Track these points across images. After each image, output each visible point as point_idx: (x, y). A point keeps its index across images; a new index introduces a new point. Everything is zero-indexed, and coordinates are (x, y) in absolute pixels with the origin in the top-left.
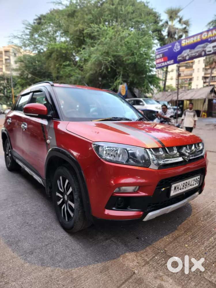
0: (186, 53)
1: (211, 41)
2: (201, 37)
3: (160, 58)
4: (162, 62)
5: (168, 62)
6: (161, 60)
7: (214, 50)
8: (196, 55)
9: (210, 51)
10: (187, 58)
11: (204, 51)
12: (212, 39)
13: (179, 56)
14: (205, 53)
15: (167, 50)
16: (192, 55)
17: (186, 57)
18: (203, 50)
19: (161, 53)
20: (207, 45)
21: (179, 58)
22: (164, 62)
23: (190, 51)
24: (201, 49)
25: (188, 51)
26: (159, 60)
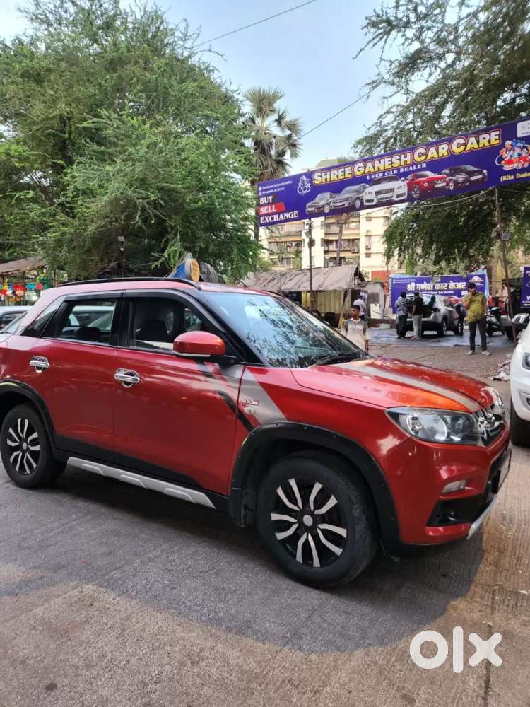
0: (323, 199)
1: (371, 179)
2: (352, 170)
3: (269, 204)
4: (273, 214)
5: (287, 215)
6: (271, 208)
7: (378, 199)
8: (344, 205)
9: (372, 201)
10: (327, 210)
11: (358, 198)
12: (373, 176)
13: (309, 204)
14: (362, 203)
15: (283, 189)
16: (336, 204)
17: (323, 207)
18: (356, 196)
19: (270, 194)
20: (365, 188)
21: (309, 208)
22: (279, 213)
23: (331, 197)
24: (354, 195)
25: (327, 195)
26: (266, 208)
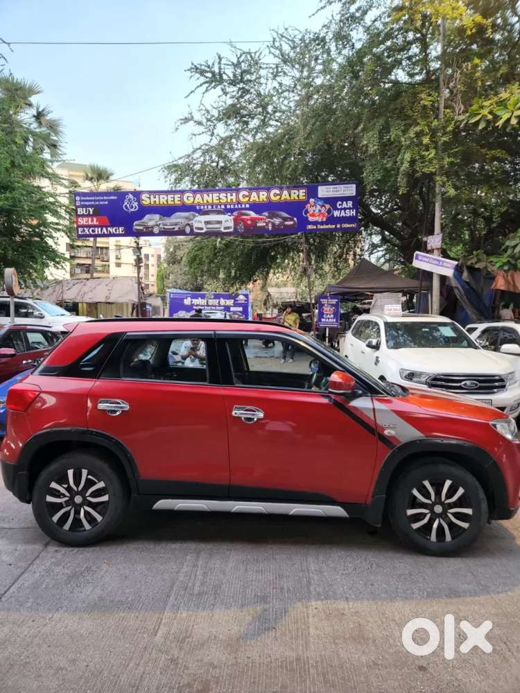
0: (152, 220)
1: (201, 210)
2: (182, 198)
3: (89, 215)
4: (95, 226)
5: (112, 230)
6: (92, 221)
7: (207, 228)
8: (174, 228)
9: (202, 229)
10: (156, 230)
11: (188, 224)
12: (202, 207)
13: (136, 223)
14: (192, 230)
15: (106, 203)
16: (166, 227)
17: (152, 227)
18: (186, 223)
19: (91, 206)
20: (194, 216)
21: (137, 226)
22: (102, 227)
23: (160, 219)
24: (184, 221)
25: (157, 217)
26: (85, 219)
